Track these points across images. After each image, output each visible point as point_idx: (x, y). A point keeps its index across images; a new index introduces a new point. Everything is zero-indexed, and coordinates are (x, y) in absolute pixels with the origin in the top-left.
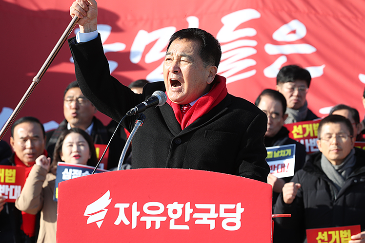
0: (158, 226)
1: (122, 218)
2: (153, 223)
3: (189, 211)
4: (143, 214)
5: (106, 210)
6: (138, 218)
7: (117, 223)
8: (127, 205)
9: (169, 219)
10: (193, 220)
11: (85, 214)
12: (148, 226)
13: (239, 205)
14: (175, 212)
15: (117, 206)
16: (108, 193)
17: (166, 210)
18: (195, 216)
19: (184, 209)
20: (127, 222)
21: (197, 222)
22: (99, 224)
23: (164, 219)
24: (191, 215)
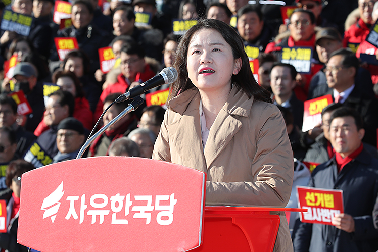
0: (101, 221)
1: (72, 211)
2: (98, 217)
3: (129, 203)
4: (90, 208)
5: (60, 203)
6: (86, 211)
7: (68, 217)
8: (77, 198)
9: (112, 212)
10: (132, 213)
11: (42, 208)
12: (94, 221)
13: (173, 195)
14: (117, 204)
15: (69, 198)
16: (61, 186)
17: (110, 202)
18: (135, 209)
19: (124, 201)
20: (76, 217)
21: (136, 216)
22: (53, 219)
23: (107, 212)
24: (131, 208)
